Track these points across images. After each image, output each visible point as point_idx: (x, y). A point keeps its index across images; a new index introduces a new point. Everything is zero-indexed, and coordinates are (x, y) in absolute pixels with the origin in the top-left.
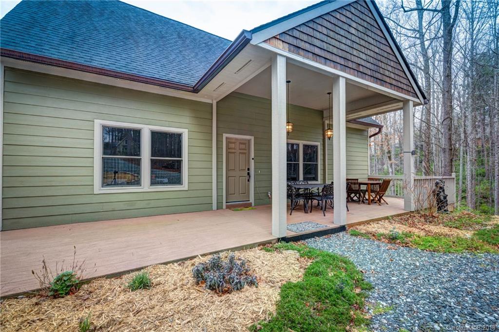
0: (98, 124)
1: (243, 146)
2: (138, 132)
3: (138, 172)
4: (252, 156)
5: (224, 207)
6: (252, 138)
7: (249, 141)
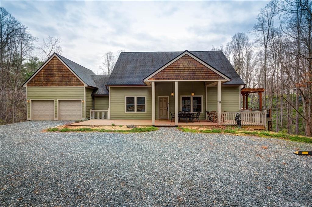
0: (125, 97)
1: (166, 99)
2: (133, 98)
3: (134, 108)
4: (169, 102)
5: (158, 119)
6: (169, 96)
7: (168, 97)
